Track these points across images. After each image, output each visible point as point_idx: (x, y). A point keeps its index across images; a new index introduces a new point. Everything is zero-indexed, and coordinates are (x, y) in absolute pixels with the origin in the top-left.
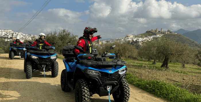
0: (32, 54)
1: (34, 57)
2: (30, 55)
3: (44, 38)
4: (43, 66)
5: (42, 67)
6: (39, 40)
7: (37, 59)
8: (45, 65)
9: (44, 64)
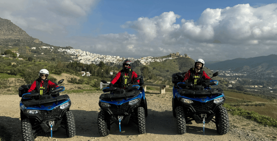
0: (183, 97)
1: (187, 101)
2: (180, 98)
3: (201, 66)
4: (202, 116)
5: (200, 116)
6: (194, 69)
7: (192, 104)
8: (206, 115)
9: (204, 113)
